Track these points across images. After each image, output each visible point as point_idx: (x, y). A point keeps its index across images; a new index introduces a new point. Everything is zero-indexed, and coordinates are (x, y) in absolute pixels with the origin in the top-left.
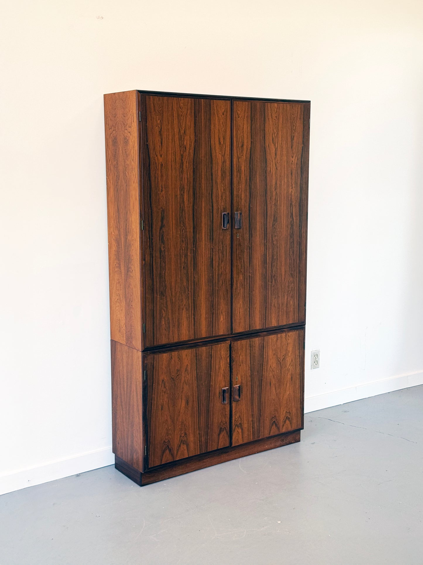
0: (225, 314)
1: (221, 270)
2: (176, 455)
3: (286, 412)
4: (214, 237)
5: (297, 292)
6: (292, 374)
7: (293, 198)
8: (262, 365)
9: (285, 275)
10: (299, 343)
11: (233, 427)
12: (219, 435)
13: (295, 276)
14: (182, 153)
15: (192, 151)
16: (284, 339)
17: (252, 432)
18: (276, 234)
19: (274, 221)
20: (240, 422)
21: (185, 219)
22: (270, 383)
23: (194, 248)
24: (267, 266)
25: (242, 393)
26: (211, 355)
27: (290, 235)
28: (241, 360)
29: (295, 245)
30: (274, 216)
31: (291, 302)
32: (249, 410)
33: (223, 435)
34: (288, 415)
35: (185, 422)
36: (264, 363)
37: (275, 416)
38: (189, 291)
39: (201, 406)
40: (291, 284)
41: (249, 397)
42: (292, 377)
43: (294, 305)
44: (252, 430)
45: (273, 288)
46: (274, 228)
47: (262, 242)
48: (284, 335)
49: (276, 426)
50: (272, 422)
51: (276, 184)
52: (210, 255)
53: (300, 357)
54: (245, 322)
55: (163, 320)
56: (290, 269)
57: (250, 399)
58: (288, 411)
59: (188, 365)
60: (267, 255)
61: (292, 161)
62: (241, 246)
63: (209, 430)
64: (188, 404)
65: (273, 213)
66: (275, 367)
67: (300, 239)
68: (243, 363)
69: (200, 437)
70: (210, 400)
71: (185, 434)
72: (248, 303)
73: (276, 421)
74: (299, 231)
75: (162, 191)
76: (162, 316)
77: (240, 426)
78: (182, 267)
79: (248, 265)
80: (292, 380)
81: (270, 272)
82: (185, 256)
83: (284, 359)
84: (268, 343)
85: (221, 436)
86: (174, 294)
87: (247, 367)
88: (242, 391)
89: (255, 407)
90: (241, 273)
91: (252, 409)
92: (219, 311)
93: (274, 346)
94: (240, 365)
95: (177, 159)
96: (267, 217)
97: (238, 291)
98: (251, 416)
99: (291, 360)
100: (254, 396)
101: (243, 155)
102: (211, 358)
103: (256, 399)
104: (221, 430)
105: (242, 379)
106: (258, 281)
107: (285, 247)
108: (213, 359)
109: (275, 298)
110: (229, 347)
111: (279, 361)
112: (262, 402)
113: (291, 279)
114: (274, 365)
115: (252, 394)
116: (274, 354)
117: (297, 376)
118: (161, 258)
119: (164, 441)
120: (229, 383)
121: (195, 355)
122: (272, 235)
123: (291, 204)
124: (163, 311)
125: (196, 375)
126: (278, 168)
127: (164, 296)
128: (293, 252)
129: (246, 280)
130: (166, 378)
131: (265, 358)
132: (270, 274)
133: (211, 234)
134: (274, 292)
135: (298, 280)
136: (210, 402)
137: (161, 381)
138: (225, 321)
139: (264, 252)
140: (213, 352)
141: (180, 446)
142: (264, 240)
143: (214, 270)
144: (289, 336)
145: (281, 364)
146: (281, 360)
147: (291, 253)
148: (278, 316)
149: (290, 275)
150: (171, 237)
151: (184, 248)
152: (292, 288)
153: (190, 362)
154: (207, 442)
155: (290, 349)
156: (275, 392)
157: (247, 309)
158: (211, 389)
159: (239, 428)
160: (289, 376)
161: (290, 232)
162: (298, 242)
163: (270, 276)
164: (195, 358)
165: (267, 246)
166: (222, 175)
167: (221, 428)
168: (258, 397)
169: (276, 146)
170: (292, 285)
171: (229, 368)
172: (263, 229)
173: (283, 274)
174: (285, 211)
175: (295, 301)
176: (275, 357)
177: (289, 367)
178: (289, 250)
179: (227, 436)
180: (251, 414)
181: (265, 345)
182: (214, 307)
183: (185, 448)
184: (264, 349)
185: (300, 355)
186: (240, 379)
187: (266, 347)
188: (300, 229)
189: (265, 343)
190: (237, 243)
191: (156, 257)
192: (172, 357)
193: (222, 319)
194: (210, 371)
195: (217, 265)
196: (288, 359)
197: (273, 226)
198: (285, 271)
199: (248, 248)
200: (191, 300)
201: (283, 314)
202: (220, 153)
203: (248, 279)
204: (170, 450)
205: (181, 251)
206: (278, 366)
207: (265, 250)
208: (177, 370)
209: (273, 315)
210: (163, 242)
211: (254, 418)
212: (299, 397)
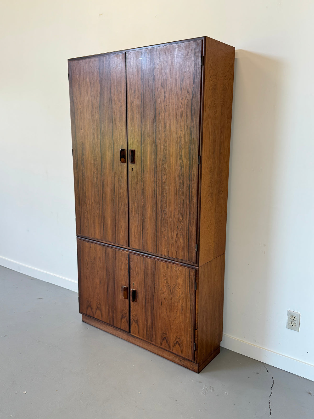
0: (124, 230)
1: (121, 195)
2: (95, 314)
3: (177, 337)
4: (115, 167)
5: (186, 232)
6: (182, 306)
7: (182, 140)
8: (154, 283)
9: (174, 212)
10: (190, 282)
11: (132, 320)
12: (121, 319)
13: (185, 216)
14: (92, 101)
15: (98, 99)
16: (174, 271)
17: (146, 333)
18: (165, 173)
19: (163, 160)
20: (136, 319)
21: (96, 151)
22: (161, 302)
23: (102, 173)
24: (157, 200)
25: (138, 297)
26: (115, 257)
27: (180, 177)
28: (136, 271)
29: (185, 187)
30: (164, 156)
31: (181, 240)
32: (143, 314)
33: (124, 321)
34: (178, 340)
35: (99, 295)
36: (156, 283)
37: (166, 333)
38: (99, 204)
39: (109, 291)
40: (181, 222)
41: (143, 304)
42: (182, 309)
43: (184, 243)
44: (146, 332)
45: (162, 221)
46: (163, 167)
47: (152, 178)
48: (174, 266)
49: (167, 342)
50: (163, 337)
51: (165, 125)
52: (112, 181)
53: (190, 294)
54: (139, 242)
55: (85, 219)
56: (180, 208)
57: (144, 306)
58: (178, 337)
59: (100, 257)
60: (157, 190)
61: (182, 103)
62: (135, 178)
63: (115, 311)
64: (101, 284)
65: (162, 153)
66: (166, 291)
67: (190, 182)
68: (138, 274)
69: (109, 312)
70: (115, 289)
71: (100, 304)
72: (141, 227)
73: (167, 338)
74: (189, 174)
75: (82, 129)
76: (85, 217)
77: (137, 322)
78: (95, 186)
79: (141, 195)
80: (182, 311)
81: (160, 206)
82: (96, 179)
83: (174, 288)
84: (159, 267)
85: (123, 321)
86: (91, 204)
87: (142, 279)
88: (138, 296)
89: (148, 315)
90: (135, 201)
91: (146, 315)
92: (119, 226)
93: (165, 272)
94: (136, 275)
95: (90, 106)
96: (156, 157)
97: (134, 215)
98: (145, 320)
99: (181, 293)
100: (147, 306)
101: (135, 100)
102: (115, 259)
103: (149, 309)
104: (123, 317)
105: (137, 287)
106: (149, 211)
107: (174, 187)
108: (116, 260)
109: (165, 230)
110: (128, 256)
111: (169, 288)
112: (154, 314)
113: (181, 218)
114: (165, 289)
115: (146, 303)
116: (165, 280)
117: (187, 311)
118: (83, 177)
119: (88, 301)
120: (128, 284)
121: (105, 252)
122: (161, 174)
123: (180, 146)
124: (85, 213)
125: (105, 267)
126: (167, 111)
127: (85, 203)
128: (183, 193)
129: (139, 207)
130: (88, 259)
131: (157, 279)
132: (160, 208)
133: (113, 165)
134: (164, 225)
135: (188, 220)
136: (115, 290)
137: (85, 260)
138: (124, 235)
139: (154, 188)
140: (116, 255)
141: (97, 310)
142: (154, 177)
143: (115, 193)
144: (179, 270)
145: (172, 292)
146: (172, 288)
147: (181, 194)
148: (168, 247)
149: (179, 214)
150: (88, 163)
151: (96, 173)
152: (181, 227)
153: (101, 255)
154: (114, 319)
155: (180, 281)
156: (165, 312)
157: (141, 231)
158: (115, 282)
159: (136, 323)
160: (180, 307)
161: (180, 174)
162: (188, 185)
163: (160, 209)
164: (105, 254)
165: (157, 182)
166: (120, 118)
167: (123, 315)
168: (151, 308)
169: (165, 89)
170: (182, 224)
171: (128, 272)
172: (153, 167)
173: (173, 211)
174: (174, 153)
175: (185, 240)
176: (166, 282)
177: (180, 298)
178: (179, 191)
179: (127, 323)
180: (145, 318)
181: (156, 267)
182: (116, 221)
183: (100, 313)
184: (156, 270)
185: (191, 292)
186: (136, 286)
187: (157, 270)
188: (190, 172)
189: (156, 266)
190: (131, 175)
191: (80, 175)
192: (91, 247)
193: (122, 233)
194: (115, 268)
195: (117, 190)
196: (179, 291)
197: (162, 165)
198: (175, 209)
199: (141, 181)
200: (101, 211)
201: (172, 247)
202: (118, 99)
203: (141, 208)
204: (91, 308)
205: (94, 174)
206: (169, 292)
207: (156, 185)
208: (94, 257)
209: (163, 245)
210: (84, 166)
211: (148, 323)
212: (190, 331)
